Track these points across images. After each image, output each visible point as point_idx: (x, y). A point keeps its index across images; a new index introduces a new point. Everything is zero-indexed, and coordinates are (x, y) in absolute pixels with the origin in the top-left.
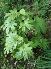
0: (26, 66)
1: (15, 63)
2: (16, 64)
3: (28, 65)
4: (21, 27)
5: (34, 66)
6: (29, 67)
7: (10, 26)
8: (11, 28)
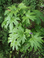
0: (32, 56)
1: (21, 56)
2: (23, 57)
3: (34, 54)
4: (24, 20)
5: (39, 54)
6: (35, 57)
7: (13, 22)
8: (14, 23)
